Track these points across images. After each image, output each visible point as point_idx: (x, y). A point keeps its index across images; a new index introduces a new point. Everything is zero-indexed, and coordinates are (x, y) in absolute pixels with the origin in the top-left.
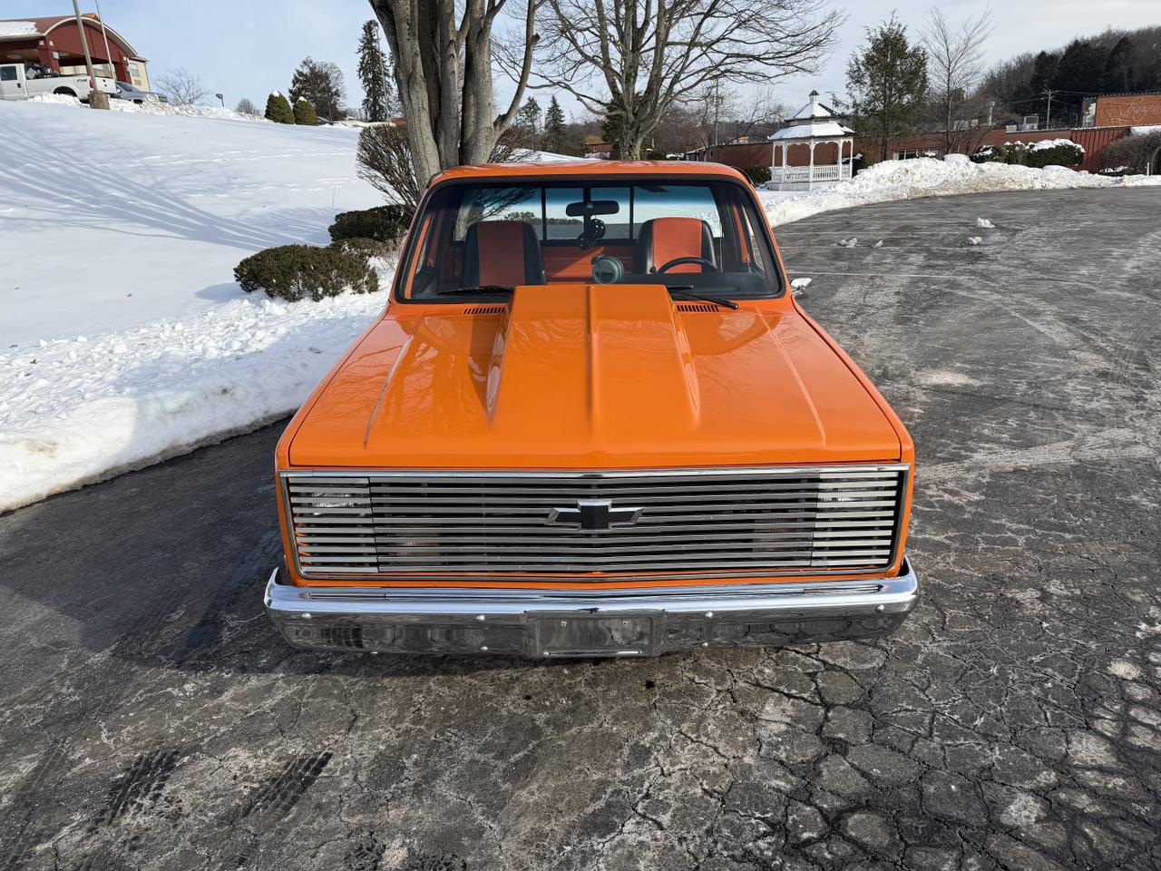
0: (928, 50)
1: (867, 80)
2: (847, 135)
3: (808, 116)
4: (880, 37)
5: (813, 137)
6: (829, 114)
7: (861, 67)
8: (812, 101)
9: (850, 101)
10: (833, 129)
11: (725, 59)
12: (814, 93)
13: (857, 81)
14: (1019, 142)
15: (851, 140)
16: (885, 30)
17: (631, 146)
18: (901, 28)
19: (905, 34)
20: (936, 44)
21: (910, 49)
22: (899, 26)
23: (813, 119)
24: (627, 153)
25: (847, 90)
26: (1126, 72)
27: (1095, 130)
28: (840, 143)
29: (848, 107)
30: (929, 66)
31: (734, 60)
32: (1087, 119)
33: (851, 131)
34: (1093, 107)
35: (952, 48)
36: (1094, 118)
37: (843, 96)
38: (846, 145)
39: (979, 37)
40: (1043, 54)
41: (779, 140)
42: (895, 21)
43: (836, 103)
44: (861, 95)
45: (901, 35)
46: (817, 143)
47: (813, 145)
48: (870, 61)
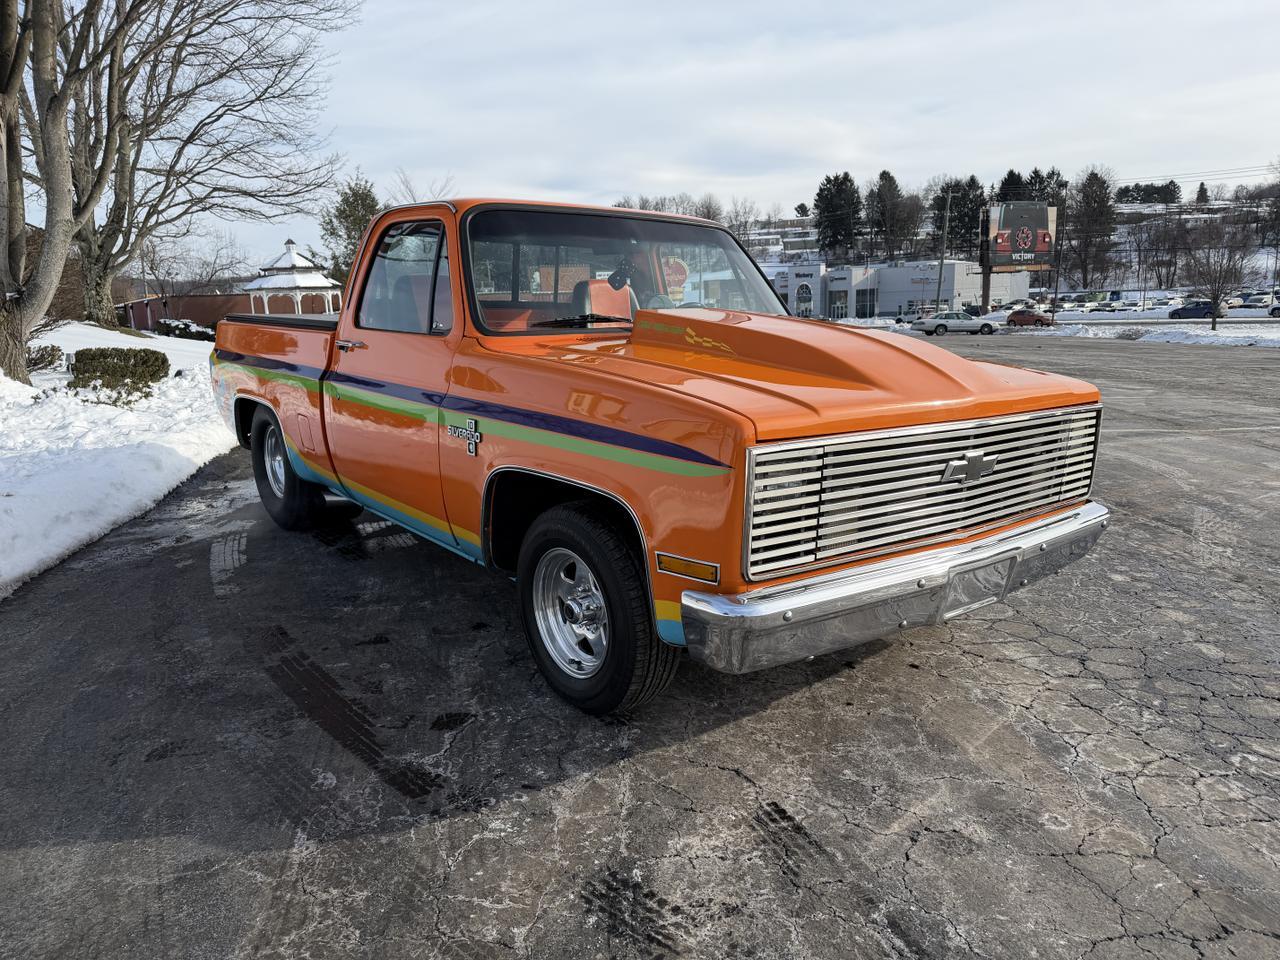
1: (342, 232)
2: (334, 287)
3: (288, 265)
4: (348, 191)
5: (298, 288)
6: (311, 265)
7: (334, 220)
8: (289, 250)
9: (328, 254)
10: (317, 280)
11: (211, 192)
12: (290, 242)
13: (332, 234)
15: (339, 293)
16: (353, 185)
17: (98, 284)
18: (369, 185)
19: (373, 190)
21: (380, 206)
22: (367, 182)
23: (293, 269)
24: (94, 292)
25: (322, 242)
28: (329, 295)
29: (326, 259)
31: (222, 194)
32: (534, 286)
33: (338, 283)
34: (537, 275)
37: (319, 247)
38: (335, 298)
41: (258, 289)
42: (361, 177)
43: (314, 255)
44: (340, 247)
45: (369, 191)
46: (304, 294)
47: (298, 296)
48: (341, 214)
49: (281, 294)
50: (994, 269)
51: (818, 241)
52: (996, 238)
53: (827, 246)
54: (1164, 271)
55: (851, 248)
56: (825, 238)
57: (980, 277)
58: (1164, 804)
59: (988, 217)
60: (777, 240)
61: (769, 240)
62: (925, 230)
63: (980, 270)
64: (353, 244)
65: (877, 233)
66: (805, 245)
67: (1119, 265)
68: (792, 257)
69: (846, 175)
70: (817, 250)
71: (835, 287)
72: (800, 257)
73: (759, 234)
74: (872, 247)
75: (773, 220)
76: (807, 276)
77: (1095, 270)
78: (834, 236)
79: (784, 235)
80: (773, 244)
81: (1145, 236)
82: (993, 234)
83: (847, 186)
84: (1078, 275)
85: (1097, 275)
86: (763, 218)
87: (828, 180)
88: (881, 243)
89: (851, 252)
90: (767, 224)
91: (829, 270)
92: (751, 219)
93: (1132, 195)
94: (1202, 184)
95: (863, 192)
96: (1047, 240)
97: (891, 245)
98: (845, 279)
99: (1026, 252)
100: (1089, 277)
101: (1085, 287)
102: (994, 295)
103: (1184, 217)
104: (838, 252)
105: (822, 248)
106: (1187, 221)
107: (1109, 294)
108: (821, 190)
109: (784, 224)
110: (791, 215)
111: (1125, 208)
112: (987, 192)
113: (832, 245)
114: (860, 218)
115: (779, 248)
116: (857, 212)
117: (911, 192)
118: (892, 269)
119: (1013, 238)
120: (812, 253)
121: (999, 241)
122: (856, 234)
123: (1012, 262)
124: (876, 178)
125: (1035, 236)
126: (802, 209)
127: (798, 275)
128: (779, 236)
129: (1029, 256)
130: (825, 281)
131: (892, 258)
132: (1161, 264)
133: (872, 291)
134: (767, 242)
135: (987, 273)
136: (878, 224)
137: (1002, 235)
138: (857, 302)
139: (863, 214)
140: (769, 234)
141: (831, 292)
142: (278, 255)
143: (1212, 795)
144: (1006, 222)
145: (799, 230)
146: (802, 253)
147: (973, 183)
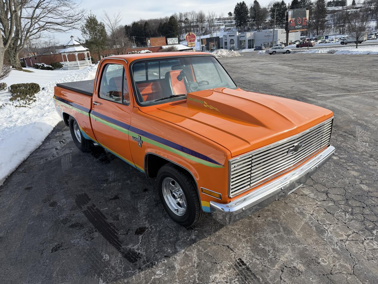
0: (104, 23)
1: (88, 32)
2: (87, 50)
3: (72, 44)
4: (88, 19)
5: (76, 51)
6: (79, 44)
7: (85, 28)
8: (72, 39)
9: (84, 40)
10: (82, 48)
11: (46, 24)
12: (72, 37)
13: (85, 33)
14: (136, 51)
15: (89, 52)
16: (90, 16)
17: (14, 56)
18: (95, 16)
19: (96, 18)
20: (107, 21)
21: (99, 23)
23: (74, 45)
24: (13, 59)
25: (82, 35)
26: (149, 31)
27: (154, 47)
28: (86, 53)
30: (106, 28)
31: (49, 24)
32: (148, 44)
33: (88, 49)
34: (149, 41)
35: (112, 23)
36: (150, 44)
37: (81, 37)
38: (88, 53)
39: (119, 20)
40: (126, 26)
41: (64, 53)
42: (92, 13)
43: (80, 40)
44: (88, 37)
46: (78, 53)
47: (76, 54)
48: (87, 26)
49: (71, 54)
50: (290, 31)
51: (235, 24)
52: (290, 21)
53: (239, 25)
54: (341, 28)
55: (246, 26)
56: (238, 23)
57: (286, 34)
58: (355, 252)
59: (288, 14)
60: (223, 24)
61: (220, 24)
62: (268, 19)
63: (285, 32)
64: (92, 36)
65: (254, 21)
66: (232, 26)
67: (328, 27)
68: (228, 29)
69: (243, 2)
70: (235, 27)
71: (242, 39)
72: (230, 30)
73: (217, 23)
74: (252, 25)
75: (221, 18)
76: (233, 36)
77: (320, 29)
78: (240, 22)
79: (225, 23)
80: (222, 26)
81: (336, 17)
82: (289, 20)
83: (244, 6)
84: (315, 31)
85: (321, 31)
86: (218, 17)
87: (238, 4)
88: (255, 24)
89: (246, 27)
90: (219, 19)
91: (239, 33)
92: (215, 18)
93: (332, 4)
95: (249, 7)
96: (306, 21)
97: (258, 24)
98: (244, 36)
99: (300, 25)
100: (319, 32)
101: (317, 35)
102: (290, 39)
103: (348, 10)
104: (242, 27)
105: (237, 26)
106: (349, 12)
107: (325, 37)
108: (236, 7)
109: (224, 19)
110: (227, 16)
111: (330, 9)
112: (287, 5)
113: (240, 25)
114: (248, 16)
115: (224, 27)
116: (247, 14)
117: (264, 7)
118: (258, 33)
119: (295, 21)
120: (234, 28)
121: (291, 22)
122: (247, 21)
123: (295, 29)
124: (253, 3)
125: (302, 20)
126: (230, 14)
127: (230, 36)
128: (223, 23)
129: (300, 27)
130: (238, 37)
131: (258, 29)
132: (340, 26)
133: (253, 40)
134: (220, 25)
135: (287, 33)
136: (254, 18)
137: (292, 20)
138: (248, 43)
139: (249, 15)
140: (220, 22)
141: (240, 41)
142: (69, 41)
143: (369, 247)
144: (293, 16)
145: (230, 21)
146: (231, 28)
147: (283, 3)
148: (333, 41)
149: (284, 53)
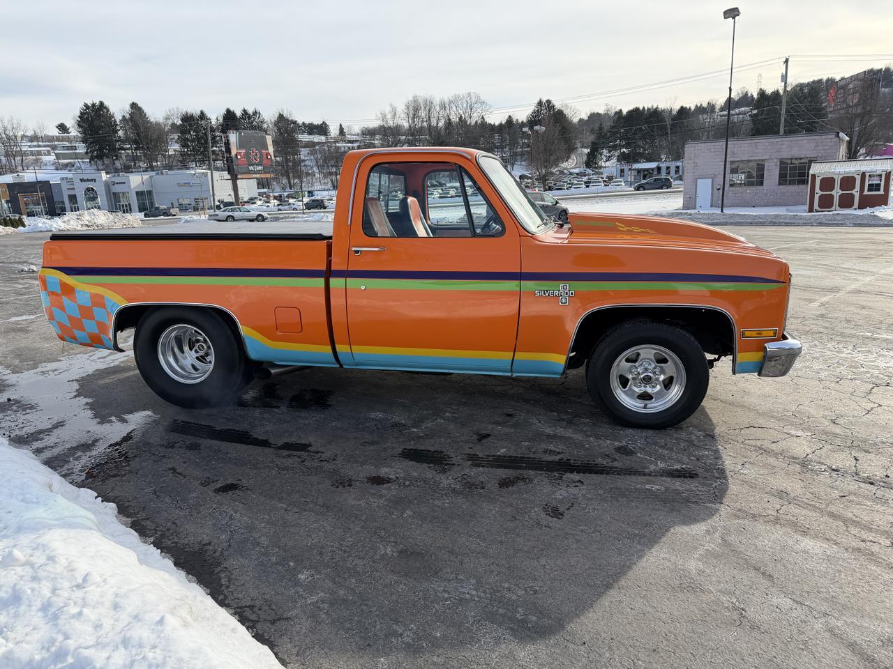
50: (239, 176)
51: (87, 153)
52: (236, 155)
53: (96, 157)
54: (334, 178)
55: (117, 159)
56: (92, 152)
57: (230, 181)
59: (228, 140)
60: (48, 151)
61: (40, 151)
62: (174, 148)
63: (229, 177)
65: (136, 149)
66: (77, 156)
67: (308, 174)
68: (66, 165)
69: (101, 103)
70: (88, 160)
71: (117, 189)
72: (73, 166)
73: (30, 146)
74: (135, 159)
75: (39, 135)
76: (91, 180)
77: (294, 177)
78: (101, 149)
79: (54, 148)
80: (45, 155)
81: (319, 156)
82: (234, 152)
83: (104, 112)
84: (285, 181)
85: (296, 181)
86: (30, 133)
87: (86, 105)
88: (141, 156)
89: (117, 162)
90: (34, 138)
91: (108, 176)
92: (20, 134)
93: (302, 130)
94: (341, 125)
95: (118, 118)
96: (269, 157)
97: (151, 159)
98: (124, 183)
99: (258, 165)
100: (292, 182)
101: (291, 188)
102: (241, 193)
103: (337, 145)
104: (106, 162)
105: (92, 159)
106: (339, 148)
107: (306, 193)
108: (81, 113)
109: (51, 139)
110: (55, 132)
111: (305, 138)
112: (214, 121)
113: (100, 157)
114: (120, 137)
115: (52, 158)
116: (116, 132)
117: (157, 120)
118: (158, 176)
119: (247, 155)
120: (83, 162)
121: (239, 157)
122: (119, 149)
123: (249, 172)
124: (128, 108)
125: (261, 154)
126: (62, 128)
127: (82, 180)
128: (49, 149)
129: (259, 168)
130: (107, 185)
131: (152, 168)
132: (331, 174)
133: (150, 193)
134: (39, 153)
135: (234, 179)
136: (136, 142)
137: (240, 153)
138: (138, 201)
139: (121, 133)
140: (39, 146)
141: (114, 193)
144: (241, 145)
145: (67, 144)
146: (75, 163)
147: (203, 116)
148: (331, 200)
149: (252, 220)
